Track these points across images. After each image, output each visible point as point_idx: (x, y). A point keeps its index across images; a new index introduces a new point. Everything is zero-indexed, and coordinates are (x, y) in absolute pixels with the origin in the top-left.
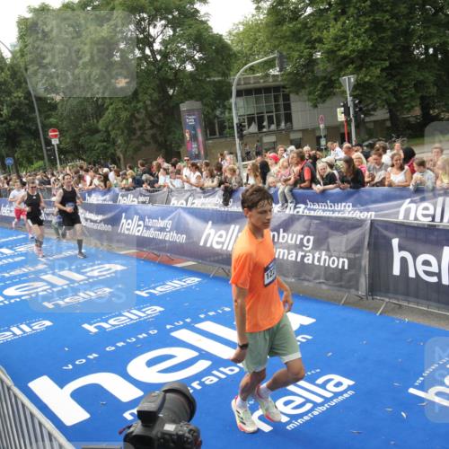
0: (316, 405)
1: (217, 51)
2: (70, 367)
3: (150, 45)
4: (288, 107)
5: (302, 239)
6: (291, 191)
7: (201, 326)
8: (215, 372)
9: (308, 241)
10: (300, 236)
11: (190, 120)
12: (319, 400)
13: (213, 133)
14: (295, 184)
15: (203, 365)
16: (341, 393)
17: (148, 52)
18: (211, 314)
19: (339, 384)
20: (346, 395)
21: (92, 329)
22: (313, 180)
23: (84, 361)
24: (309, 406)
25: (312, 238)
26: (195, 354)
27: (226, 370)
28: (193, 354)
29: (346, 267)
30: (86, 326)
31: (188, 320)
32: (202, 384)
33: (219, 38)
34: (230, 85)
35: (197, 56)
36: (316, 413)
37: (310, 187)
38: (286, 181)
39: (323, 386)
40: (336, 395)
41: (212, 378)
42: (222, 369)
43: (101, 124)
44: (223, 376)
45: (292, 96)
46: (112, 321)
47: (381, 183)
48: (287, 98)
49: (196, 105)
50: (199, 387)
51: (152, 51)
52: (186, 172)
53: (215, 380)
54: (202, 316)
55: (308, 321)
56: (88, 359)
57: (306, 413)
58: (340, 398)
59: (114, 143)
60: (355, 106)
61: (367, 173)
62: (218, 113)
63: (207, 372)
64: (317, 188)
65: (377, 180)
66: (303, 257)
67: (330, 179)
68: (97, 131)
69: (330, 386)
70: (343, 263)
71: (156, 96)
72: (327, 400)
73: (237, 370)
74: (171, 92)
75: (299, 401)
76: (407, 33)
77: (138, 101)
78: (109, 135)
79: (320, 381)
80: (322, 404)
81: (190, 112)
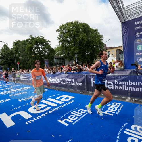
0: (79, 117)
1: (52, 51)
2: (13, 110)
3: (39, 49)
4: (64, 62)
5: (71, 80)
6: (67, 72)
7: (48, 99)
8: (52, 110)
9: (73, 80)
10: (71, 79)
11: (46, 62)
12: (80, 116)
13: (50, 65)
14: (68, 71)
15: (49, 108)
16: (85, 114)
17: (39, 50)
18: (50, 96)
19: (83, 111)
20: (86, 114)
21: (21, 101)
22: (71, 70)
23: (17, 108)
24: (77, 118)
25: (73, 79)
26: (47, 106)
27: (55, 109)
28: (46, 106)
29: (82, 85)
30: (19, 100)
31: (45, 98)
32: (48, 113)
33: (52, 48)
34: (54, 57)
35: (48, 51)
36: (79, 119)
37: (71, 72)
38: (66, 70)
39: (80, 112)
40: (84, 114)
41: (51, 111)
42: (53, 109)
43: (28, 63)
44: (54, 111)
45: (65, 60)
46: (26, 99)
47: (85, 71)
48: (64, 60)
49: (47, 59)
50: (47, 114)
51: (40, 50)
52: (45, 69)
53: (52, 112)
54: (48, 97)
55: (73, 97)
56: (18, 108)
57: (77, 120)
58: (85, 115)
59: (31, 66)
60: (77, 60)
61: (82, 69)
62: (51, 62)
63: (50, 110)
64: (72, 72)
65: (84, 70)
66: (72, 84)
67: (75, 70)
68: (28, 64)
69: (81, 112)
70: (81, 84)
71: (40, 58)
72: (81, 116)
73: (57, 109)
74: (43, 57)
75: (74, 116)
76: (85, 50)
77: (36, 58)
78: (30, 65)
79: (79, 111)
80: (80, 117)
81: (46, 61)
